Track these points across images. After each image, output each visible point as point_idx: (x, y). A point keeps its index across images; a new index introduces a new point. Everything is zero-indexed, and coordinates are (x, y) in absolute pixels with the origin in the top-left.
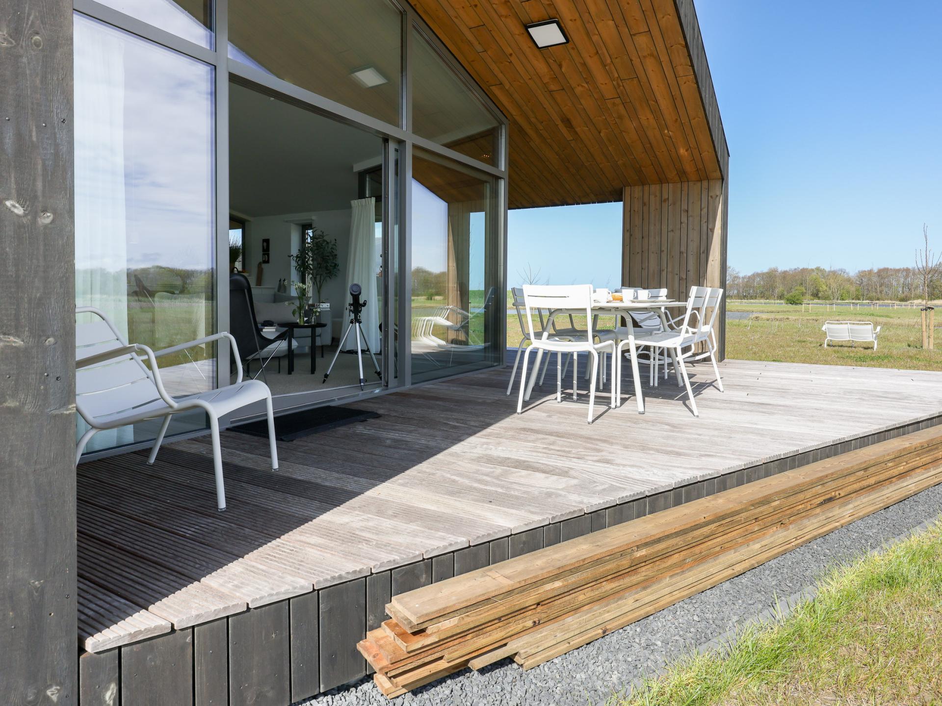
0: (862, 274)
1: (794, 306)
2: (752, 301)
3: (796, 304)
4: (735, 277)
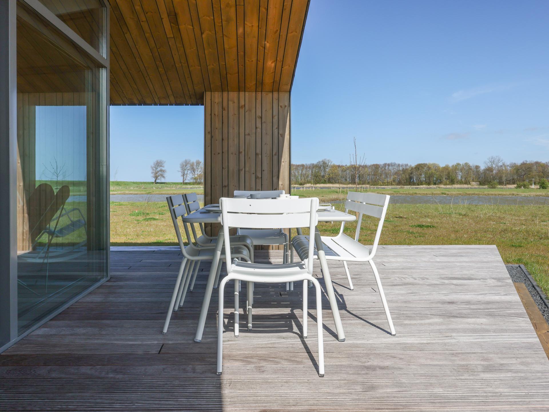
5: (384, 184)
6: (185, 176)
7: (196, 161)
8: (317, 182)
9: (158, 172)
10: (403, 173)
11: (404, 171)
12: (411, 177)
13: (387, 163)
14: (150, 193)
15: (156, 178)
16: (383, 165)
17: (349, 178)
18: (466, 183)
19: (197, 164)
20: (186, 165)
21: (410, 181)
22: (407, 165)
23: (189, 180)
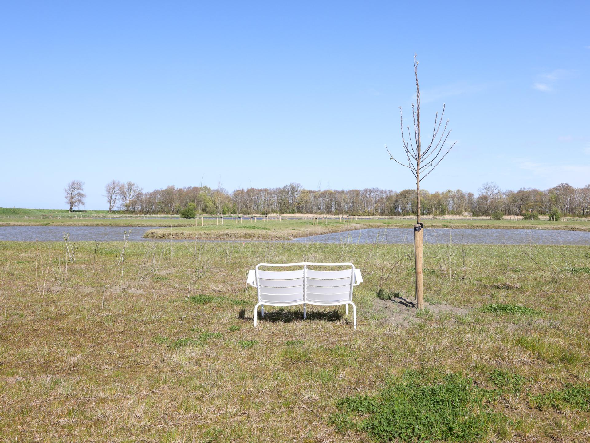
0: (236, 193)
1: (188, 220)
2: (154, 215)
3: (190, 218)
4: (139, 194)
5: (364, 213)
6: (112, 202)
7: (128, 182)
8: (283, 211)
9: (75, 196)
10: (387, 201)
11: (388, 198)
12: (396, 206)
13: (368, 189)
14: (48, 224)
15: (72, 204)
16: (364, 190)
17: (323, 206)
18: (458, 214)
19: (128, 187)
20: (114, 188)
21: (394, 211)
22: (392, 191)
23: (118, 207)
